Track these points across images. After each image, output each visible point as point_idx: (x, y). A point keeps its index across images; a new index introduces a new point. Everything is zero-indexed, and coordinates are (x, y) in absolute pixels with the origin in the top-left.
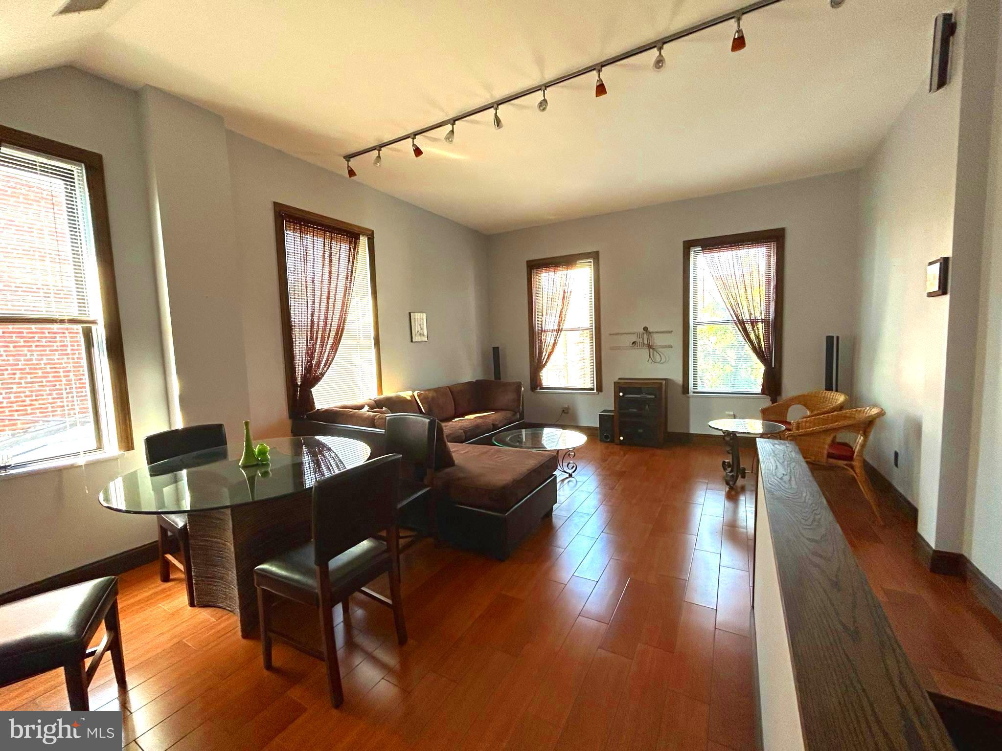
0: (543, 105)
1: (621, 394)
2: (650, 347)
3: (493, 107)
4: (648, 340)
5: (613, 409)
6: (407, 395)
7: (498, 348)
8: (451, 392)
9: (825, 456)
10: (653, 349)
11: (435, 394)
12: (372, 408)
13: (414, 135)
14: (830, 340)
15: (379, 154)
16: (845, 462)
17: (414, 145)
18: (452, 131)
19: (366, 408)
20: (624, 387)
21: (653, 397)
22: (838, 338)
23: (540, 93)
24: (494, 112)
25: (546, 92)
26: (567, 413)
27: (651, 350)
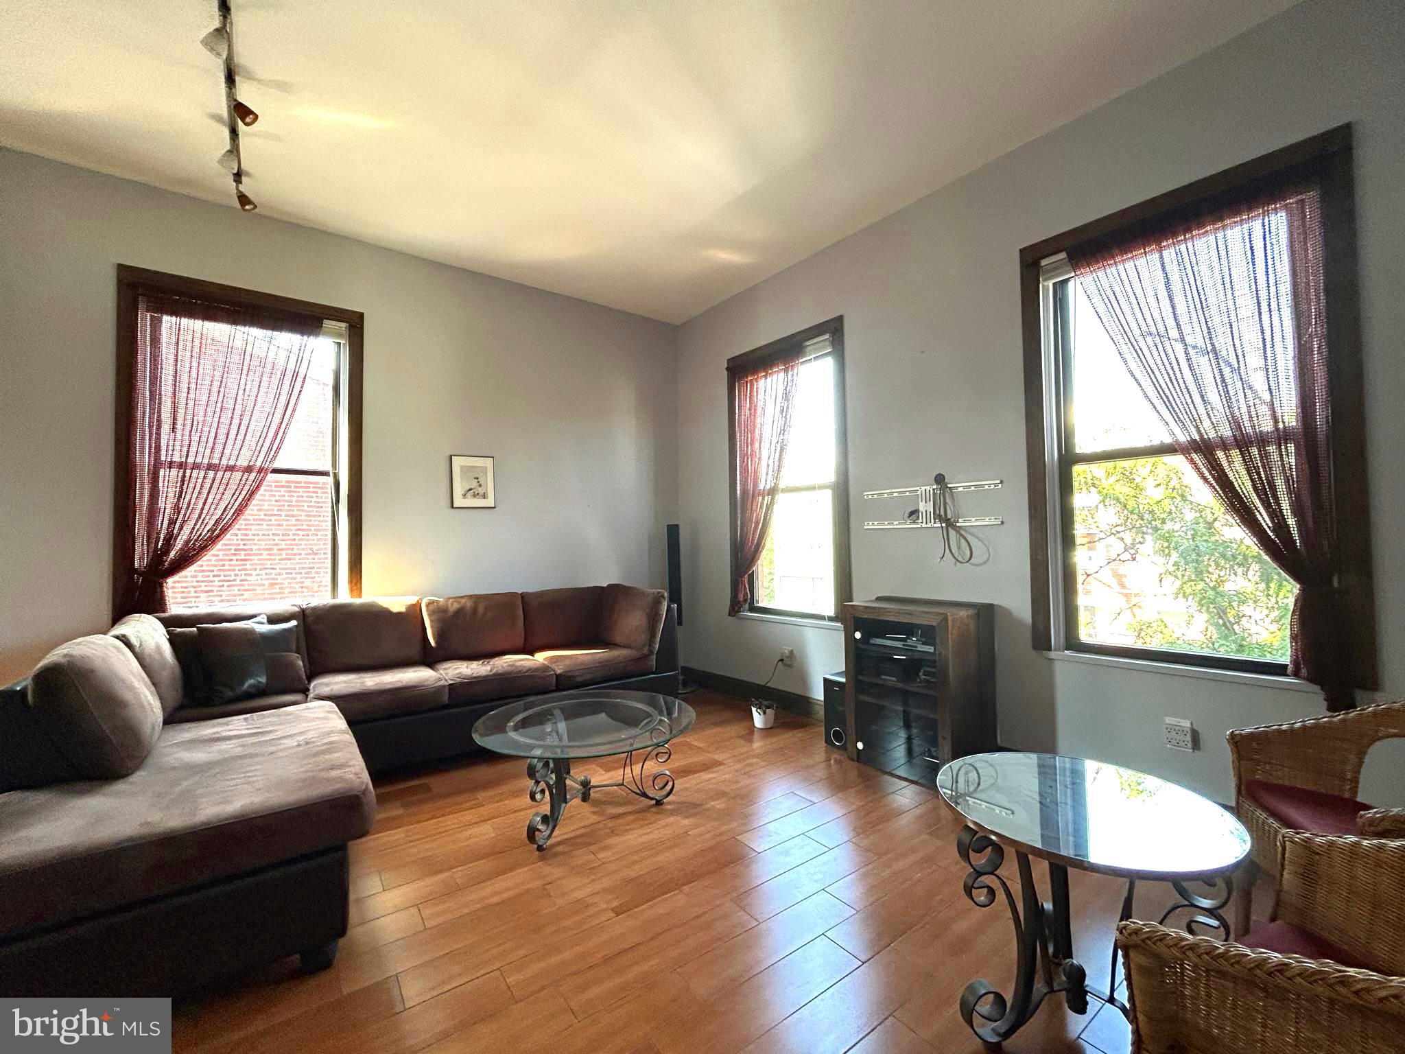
1: (858, 636)
2: (948, 522)
4: (945, 506)
7: (678, 525)
8: (524, 604)
10: (955, 527)
15: (234, 147)
20: (866, 619)
26: (788, 665)
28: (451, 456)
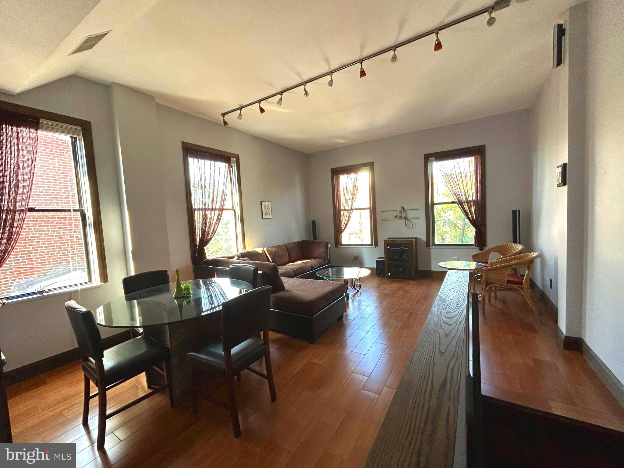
0: (331, 83)
1: (388, 247)
2: (406, 218)
3: (303, 84)
4: (405, 214)
5: (384, 257)
6: (260, 250)
7: (315, 221)
8: (286, 247)
9: (506, 282)
10: (408, 220)
11: (276, 249)
12: (239, 257)
13: (260, 101)
14: (514, 212)
15: (240, 113)
16: (518, 286)
17: (260, 107)
18: (281, 99)
19: (236, 258)
20: (391, 244)
21: (408, 249)
22: (519, 211)
23: (329, 76)
24: (304, 87)
25: (332, 75)
26: (357, 259)
27: (407, 221)
28: (261, 202)
